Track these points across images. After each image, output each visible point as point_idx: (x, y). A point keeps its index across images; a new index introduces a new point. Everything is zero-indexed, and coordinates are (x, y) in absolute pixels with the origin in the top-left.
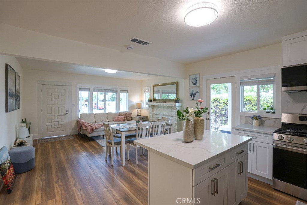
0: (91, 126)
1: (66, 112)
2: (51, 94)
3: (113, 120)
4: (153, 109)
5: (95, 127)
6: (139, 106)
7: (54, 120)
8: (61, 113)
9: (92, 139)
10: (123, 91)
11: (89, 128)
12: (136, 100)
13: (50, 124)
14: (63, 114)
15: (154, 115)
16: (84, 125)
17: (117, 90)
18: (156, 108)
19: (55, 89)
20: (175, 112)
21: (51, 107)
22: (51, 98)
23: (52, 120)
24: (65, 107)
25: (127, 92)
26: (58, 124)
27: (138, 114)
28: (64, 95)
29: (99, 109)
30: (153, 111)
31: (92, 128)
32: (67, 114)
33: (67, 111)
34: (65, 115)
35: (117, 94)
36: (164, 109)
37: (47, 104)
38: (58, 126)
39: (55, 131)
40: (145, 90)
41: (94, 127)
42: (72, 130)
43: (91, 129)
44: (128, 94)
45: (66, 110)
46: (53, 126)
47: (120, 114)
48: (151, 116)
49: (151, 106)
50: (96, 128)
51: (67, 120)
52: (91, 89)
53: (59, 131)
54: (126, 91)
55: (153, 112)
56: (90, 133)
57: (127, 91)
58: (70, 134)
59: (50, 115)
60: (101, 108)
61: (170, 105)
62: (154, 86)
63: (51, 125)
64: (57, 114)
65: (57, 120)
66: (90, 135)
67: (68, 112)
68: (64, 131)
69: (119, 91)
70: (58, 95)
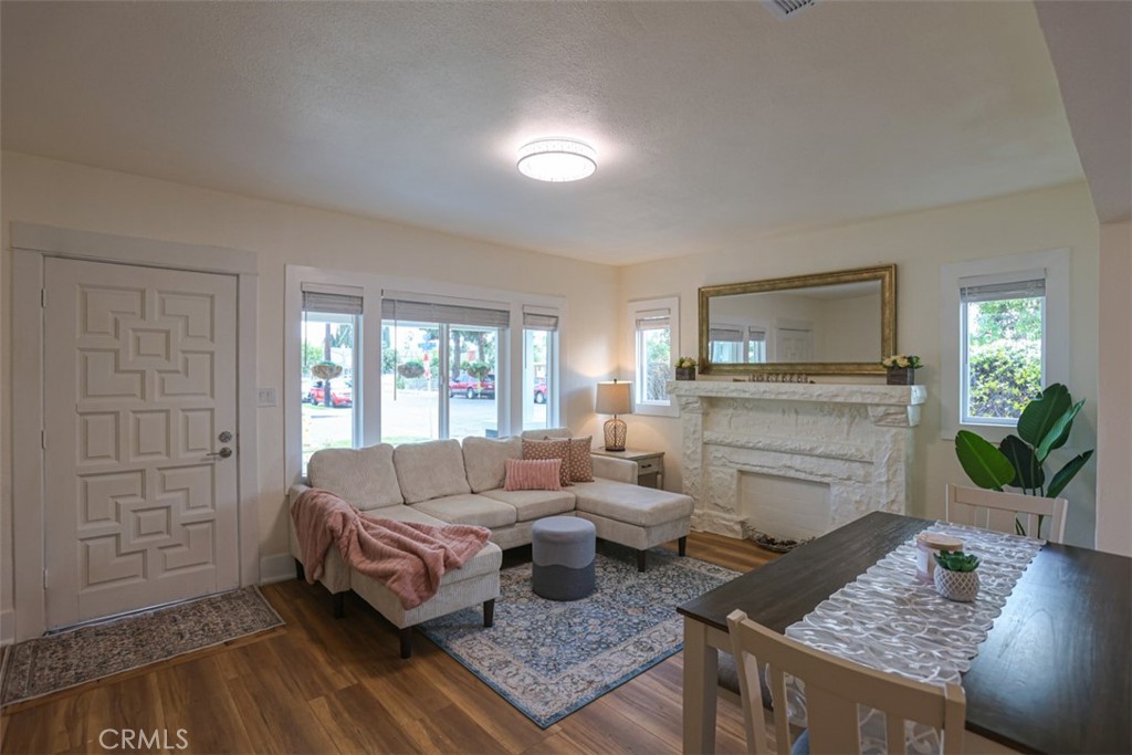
0: (414, 552)
1: (219, 446)
2: (116, 322)
3: (494, 483)
4: (705, 414)
5: (441, 552)
6: (618, 400)
7: (137, 501)
8: (188, 450)
9: (421, 642)
10: (534, 319)
11: (402, 564)
12: (594, 368)
13: (110, 526)
14: (204, 454)
15: (711, 448)
16: (354, 538)
17: (508, 312)
18: (730, 411)
19: (143, 292)
20: (888, 438)
21: (116, 414)
22: (116, 352)
23: (120, 501)
24: (212, 410)
25: (556, 325)
26: (163, 527)
27: (611, 443)
28: (208, 335)
29: (335, 406)
30: (705, 428)
31: (426, 566)
32: (225, 454)
33: (224, 437)
34: (212, 465)
35: (508, 332)
36: (793, 416)
37: (86, 394)
38: (163, 539)
39: (145, 576)
40: (640, 316)
41: (436, 558)
42: (260, 555)
43: (416, 574)
44: (556, 334)
45: (218, 432)
46: (131, 542)
47: (532, 448)
48: (699, 456)
49: (701, 397)
50: (450, 565)
51: (226, 495)
52: (372, 303)
53: (167, 570)
54: (550, 321)
55: (707, 434)
56: (406, 605)
57: (556, 317)
58: (245, 584)
59: (110, 464)
60: (340, 401)
61: (854, 400)
62: (704, 297)
63: (117, 536)
64: (162, 459)
65: (160, 498)
66: (409, 618)
67: (231, 445)
68: (210, 566)
69: (516, 316)
70: (168, 333)
